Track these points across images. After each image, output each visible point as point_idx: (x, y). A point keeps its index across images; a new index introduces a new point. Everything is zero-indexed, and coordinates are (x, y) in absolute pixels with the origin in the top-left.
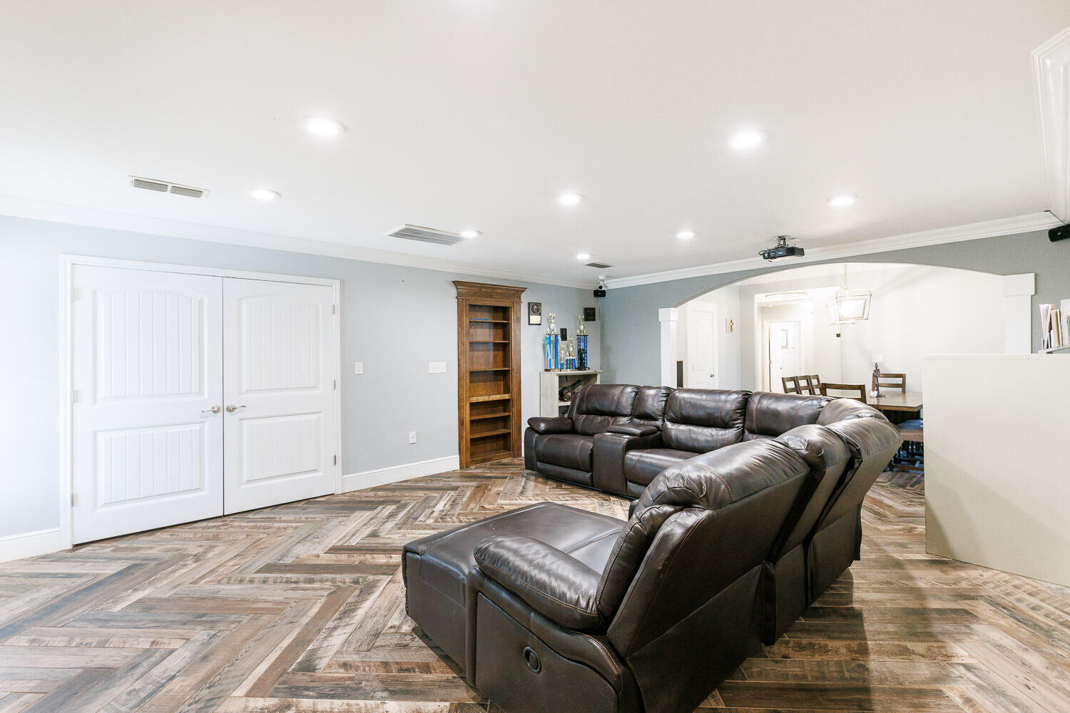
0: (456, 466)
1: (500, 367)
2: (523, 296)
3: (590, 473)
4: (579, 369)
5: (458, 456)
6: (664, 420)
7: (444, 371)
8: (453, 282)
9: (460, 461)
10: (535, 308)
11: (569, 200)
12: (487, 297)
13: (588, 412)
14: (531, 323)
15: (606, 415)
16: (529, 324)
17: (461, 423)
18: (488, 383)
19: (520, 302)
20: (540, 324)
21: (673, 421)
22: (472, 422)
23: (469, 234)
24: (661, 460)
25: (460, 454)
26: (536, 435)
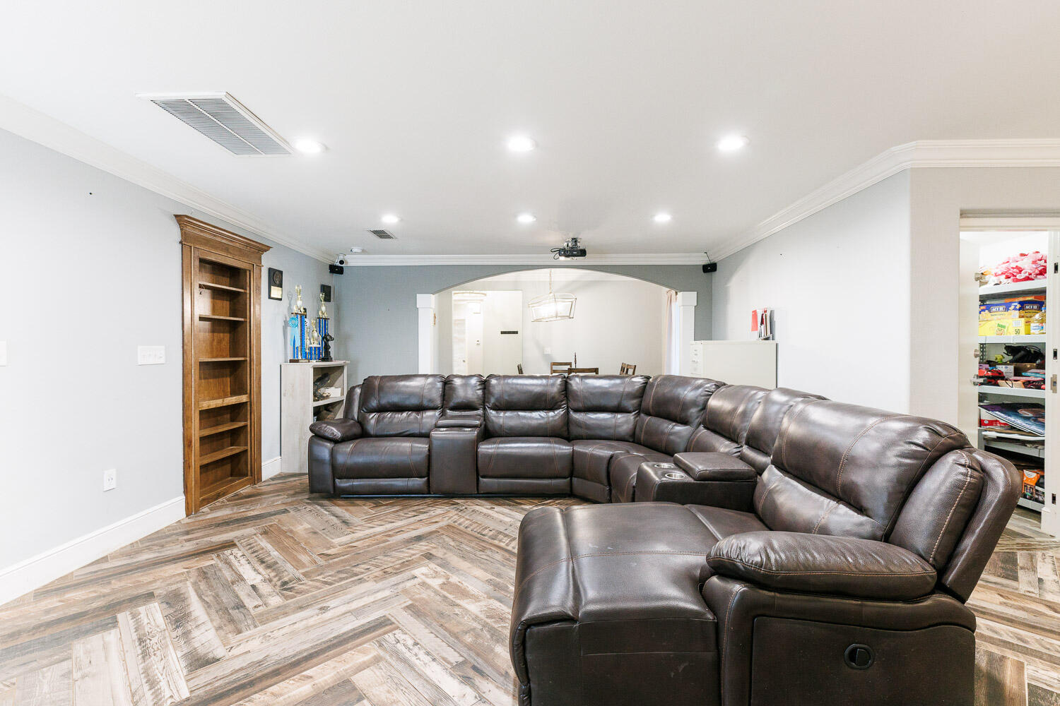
0: (181, 513)
1: (226, 357)
2: (265, 257)
3: (426, 478)
4: (323, 360)
5: (183, 497)
6: (484, 409)
7: (162, 361)
8: (176, 216)
9: (187, 503)
10: (276, 277)
11: (519, 144)
12: (222, 250)
13: (381, 409)
14: (272, 296)
15: (409, 411)
16: (270, 297)
17: (187, 443)
18: (211, 380)
19: (260, 267)
20: (281, 299)
21: (497, 408)
22: (202, 439)
23: (307, 146)
24: (522, 448)
25: (186, 492)
26: (329, 445)
